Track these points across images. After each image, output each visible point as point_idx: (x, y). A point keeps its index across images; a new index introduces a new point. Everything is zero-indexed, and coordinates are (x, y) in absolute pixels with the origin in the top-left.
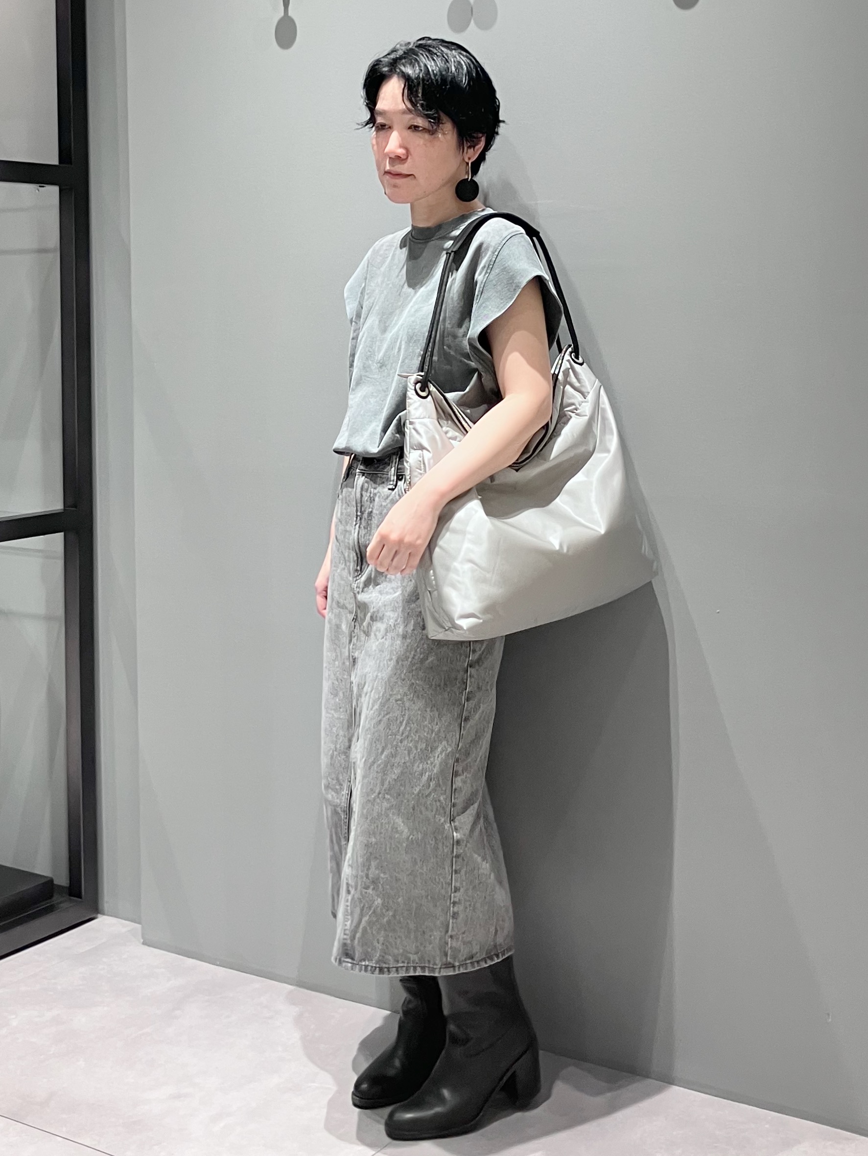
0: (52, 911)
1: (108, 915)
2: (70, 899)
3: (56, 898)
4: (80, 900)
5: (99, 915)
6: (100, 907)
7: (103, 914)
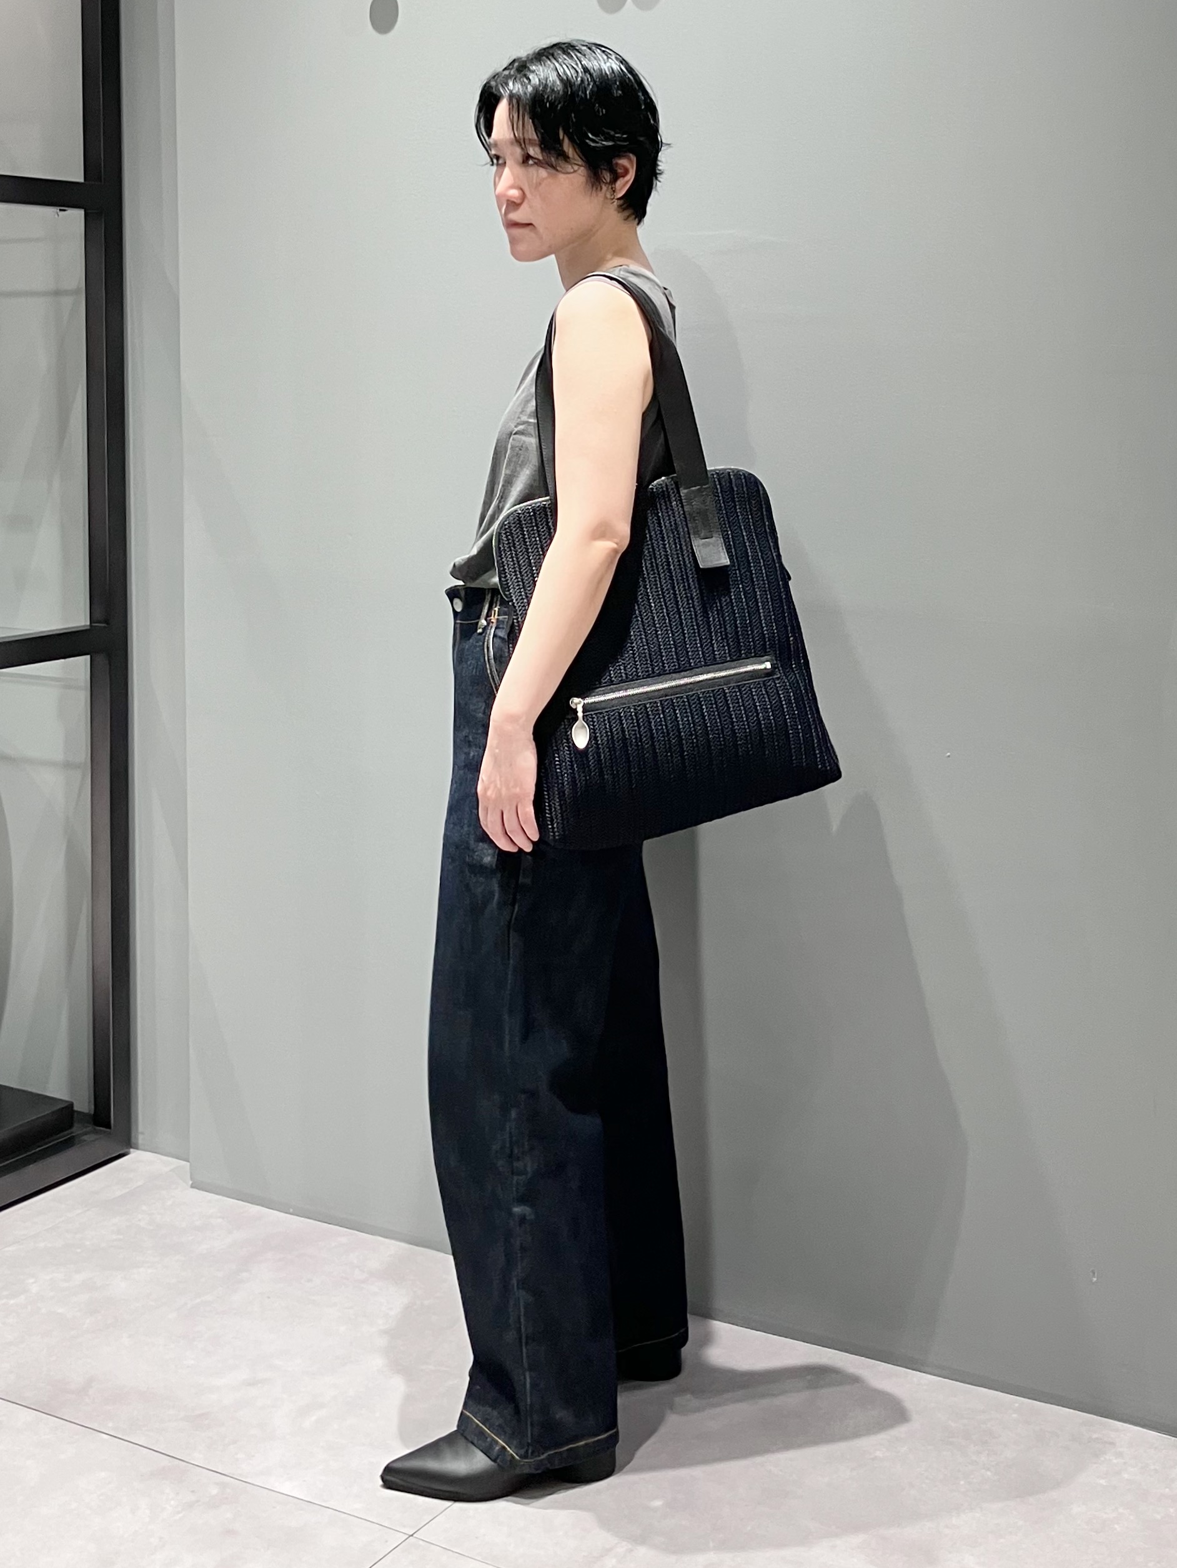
0: (72, 1146)
1: (144, 1150)
2: (97, 1130)
3: (77, 1129)
4: (108, 1130)
5: (132, 1150)
6: (133, 1140)
7: (137, 1148)
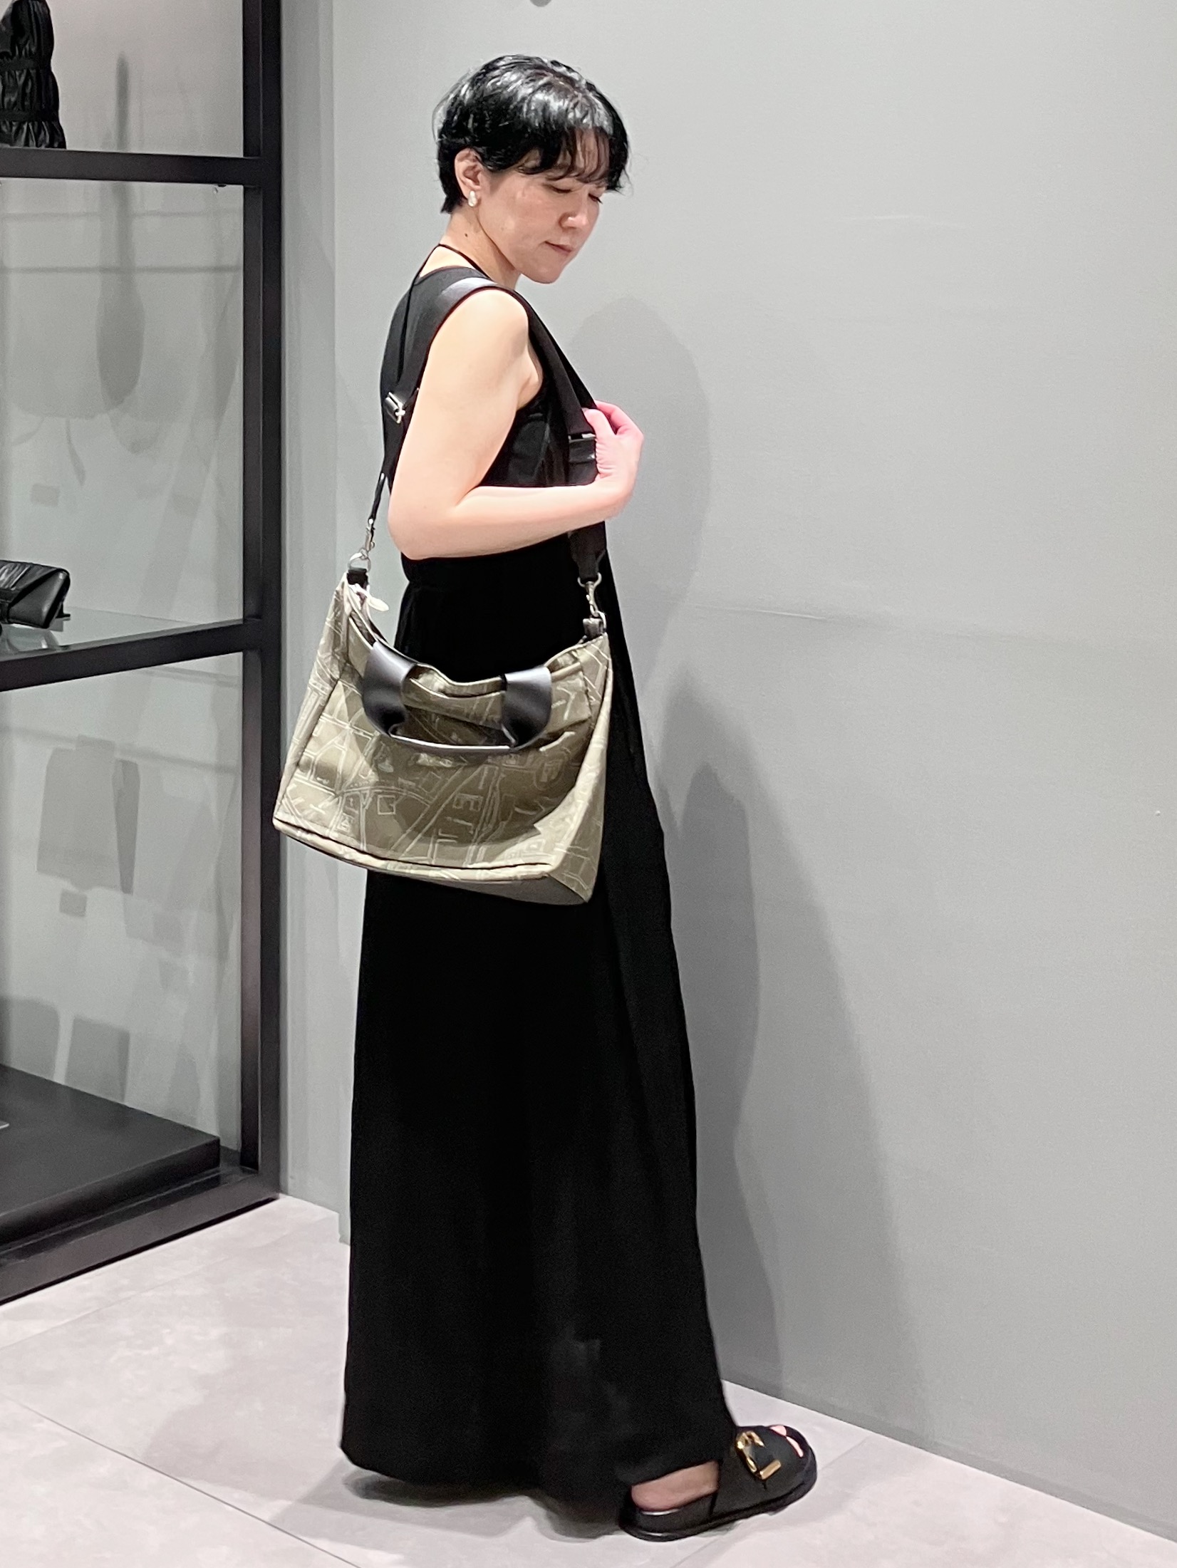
0: (218, 1186)
1: (291, 1196)
2: (244, 1171)
3: (223, 1168)
4: (253, 1170)
5: (281, 1195)
6: (282, 1183)
7: (287, 1193)
